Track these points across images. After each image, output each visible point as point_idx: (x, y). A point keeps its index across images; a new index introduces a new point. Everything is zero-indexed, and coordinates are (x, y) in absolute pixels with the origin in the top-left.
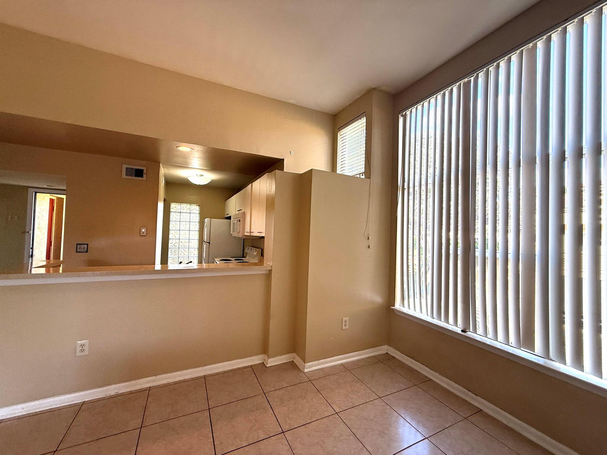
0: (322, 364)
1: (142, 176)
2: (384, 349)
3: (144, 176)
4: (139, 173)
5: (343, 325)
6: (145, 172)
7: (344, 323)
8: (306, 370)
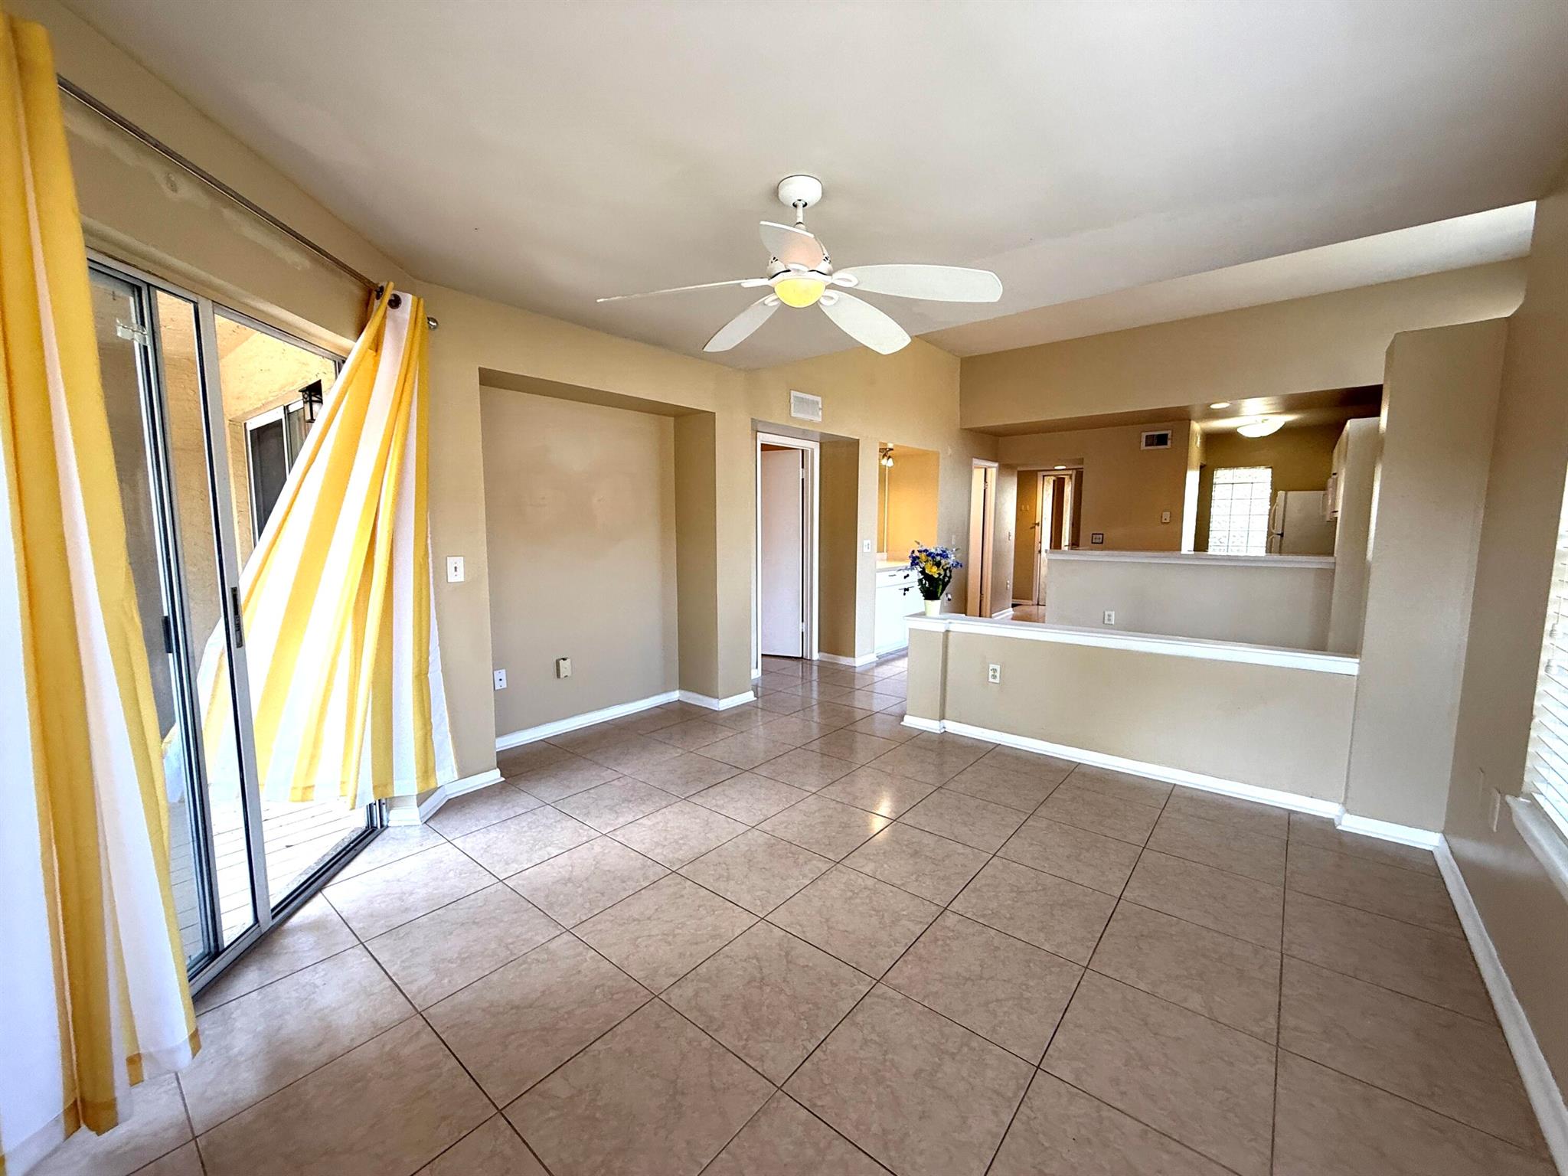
1: (1166, 444)
3: (1169, 442)
4: (1162, 440)
6: (1169, 436)
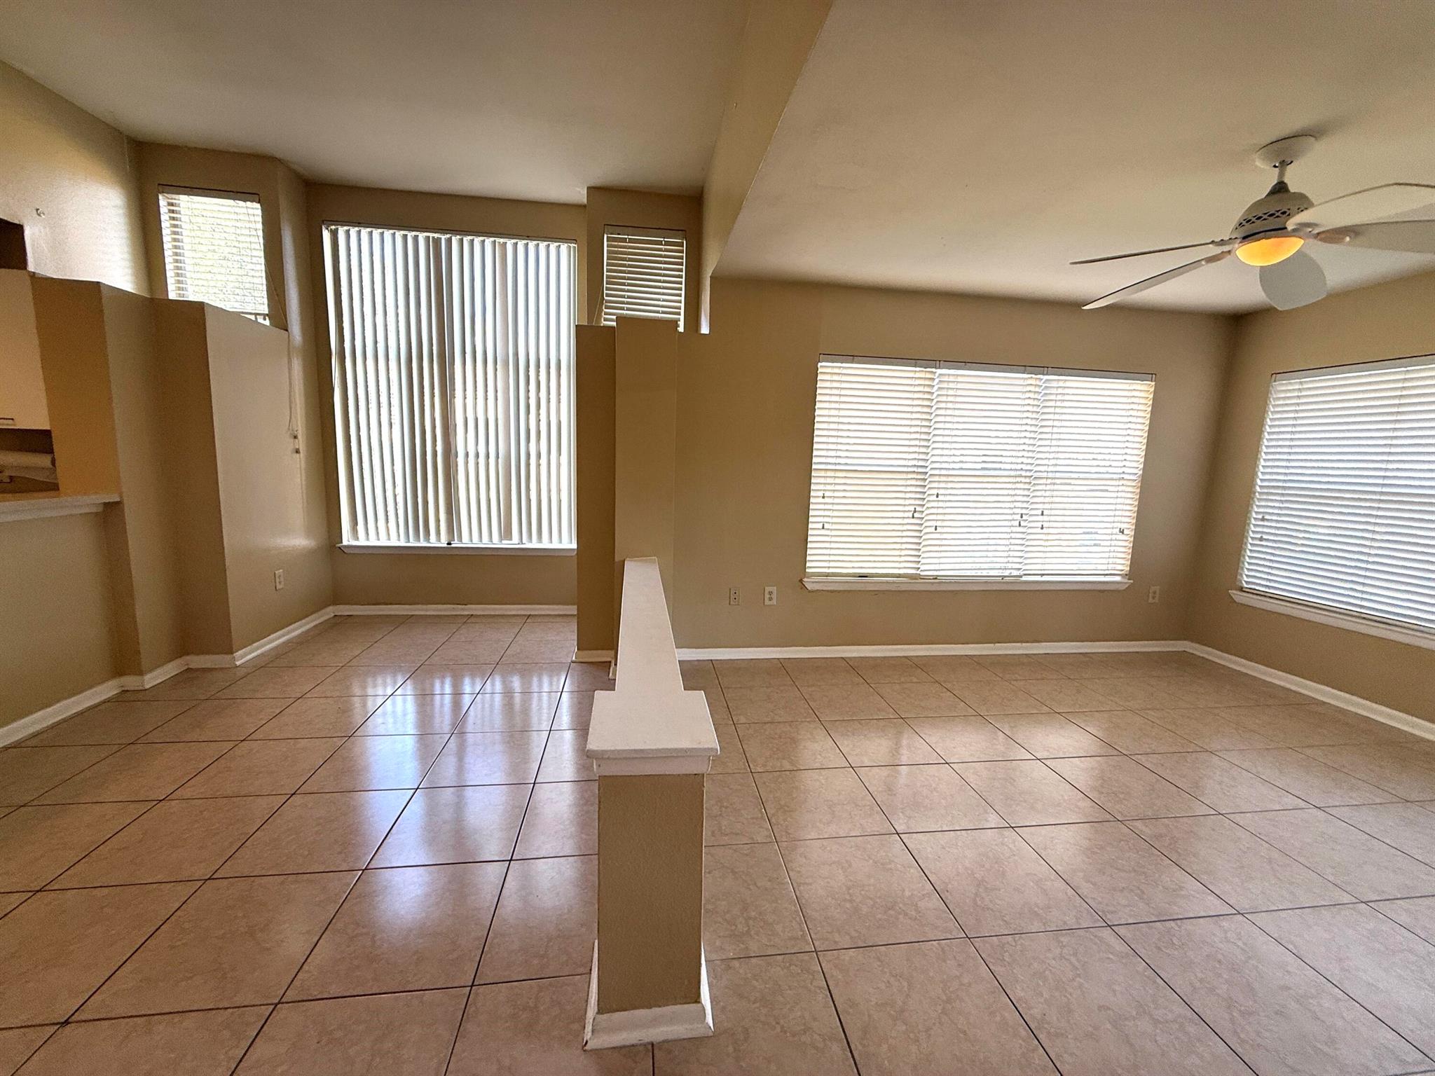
0: (258, 648)
2: (330, 612)
5: (278, 584)
7: (278, 580)
8: (238, 663)
